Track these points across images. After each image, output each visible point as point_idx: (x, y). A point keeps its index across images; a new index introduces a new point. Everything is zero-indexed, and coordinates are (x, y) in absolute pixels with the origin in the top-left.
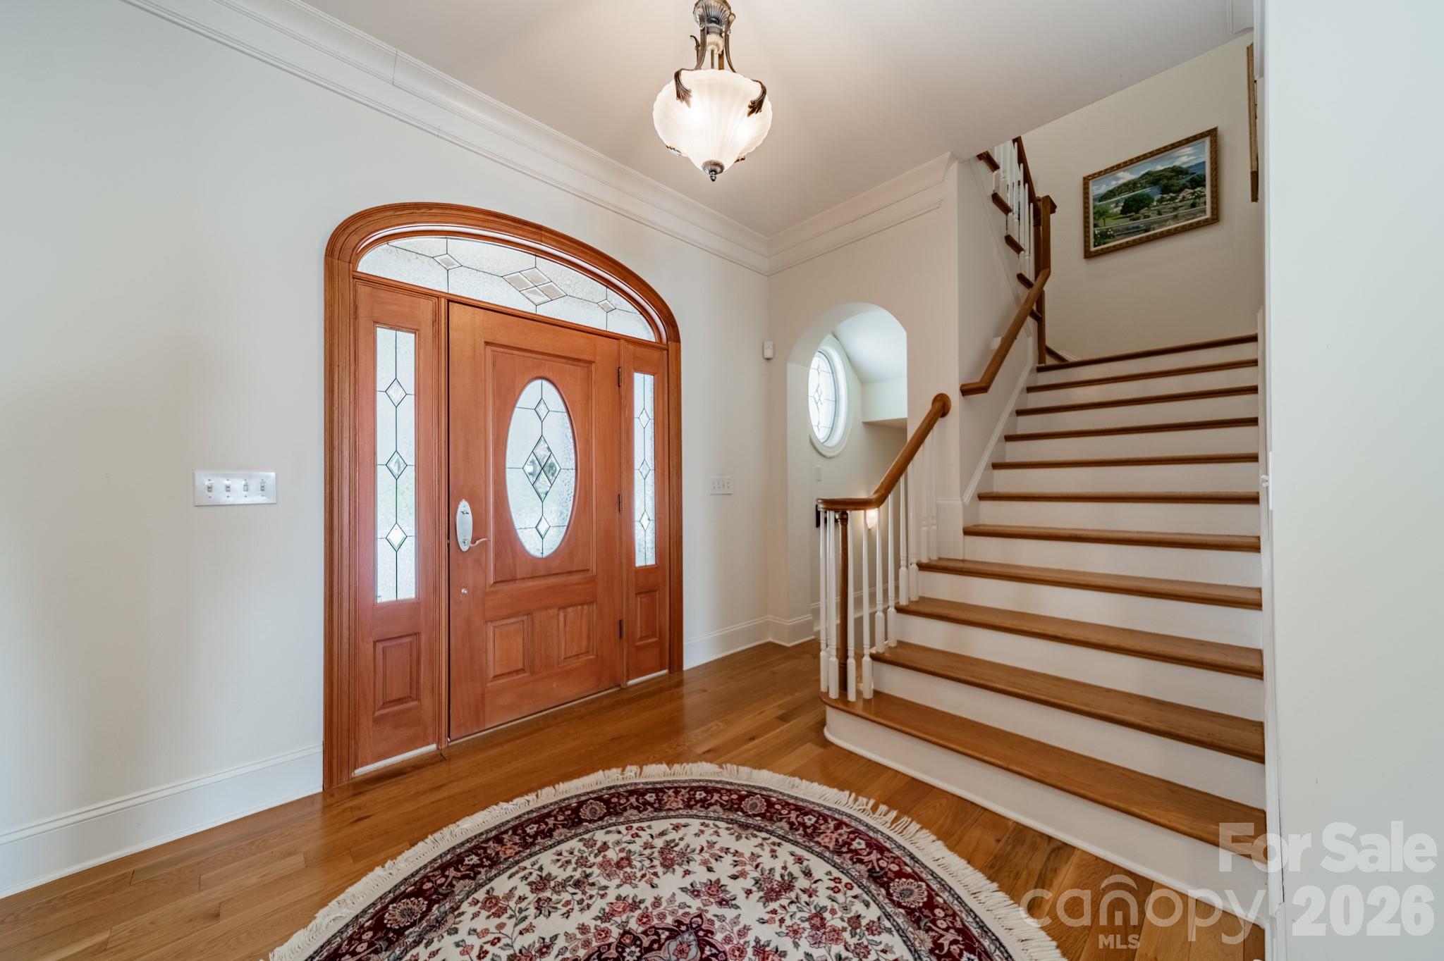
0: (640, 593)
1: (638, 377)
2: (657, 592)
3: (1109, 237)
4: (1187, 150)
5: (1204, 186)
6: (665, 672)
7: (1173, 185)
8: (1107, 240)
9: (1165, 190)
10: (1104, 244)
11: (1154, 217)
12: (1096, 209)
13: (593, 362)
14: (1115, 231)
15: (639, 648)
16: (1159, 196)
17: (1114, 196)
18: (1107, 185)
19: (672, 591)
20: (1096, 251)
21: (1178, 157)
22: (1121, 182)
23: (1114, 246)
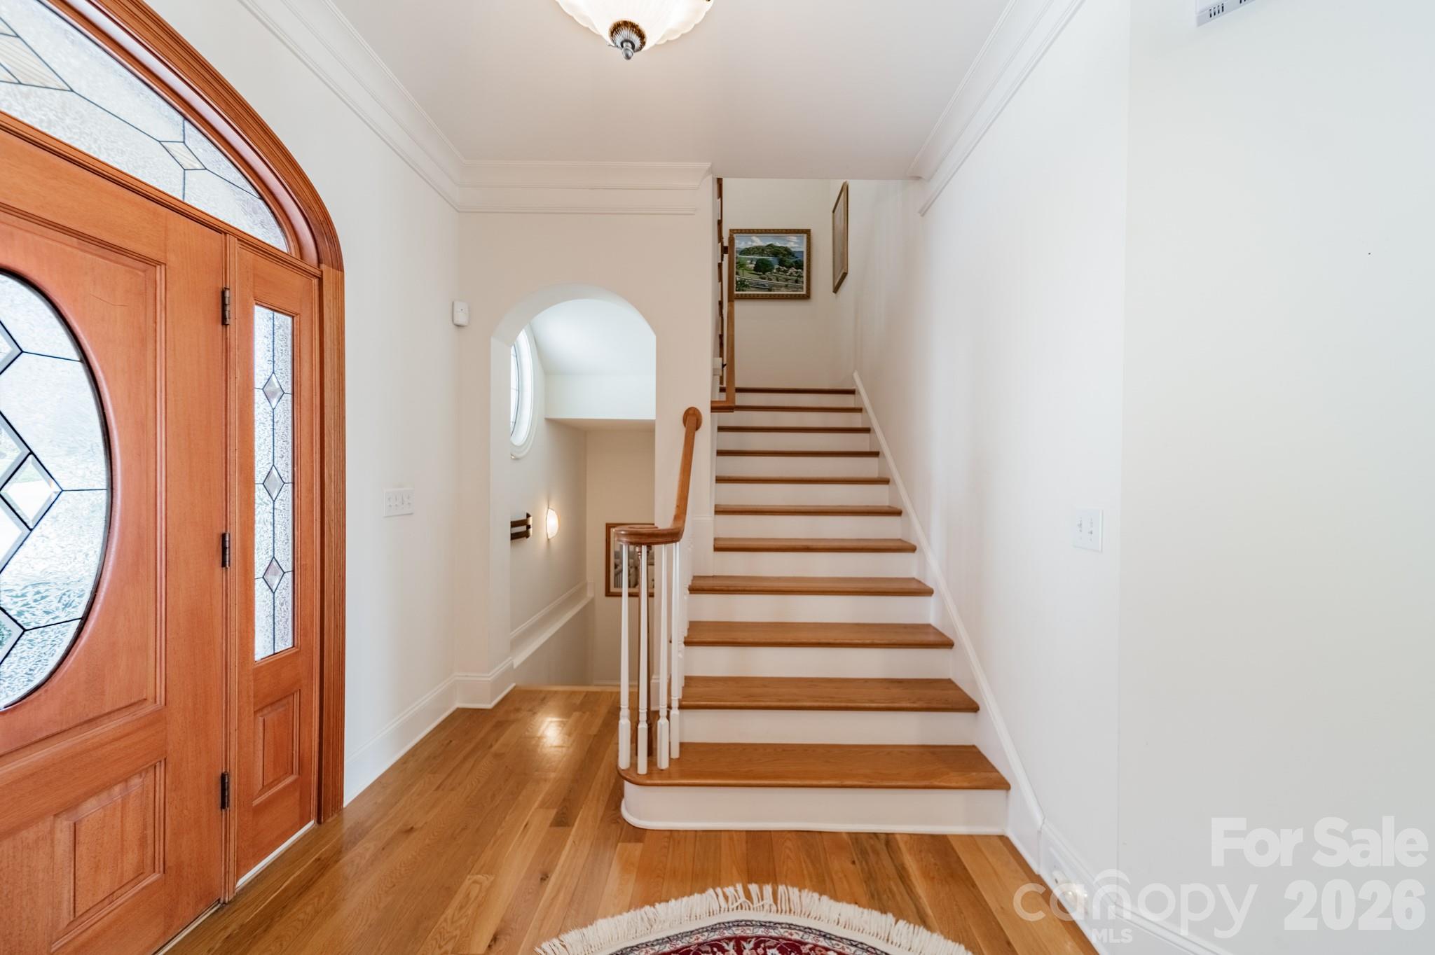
0: (261, 709)
1: (261, 316)
2: (297, 696)
3: (746, 286)
4: (793, 238)
5: (802, 269)
6: (310, 825)
7: (785, 261)
8: (744, 288)
9: (781, 263)
10: (743, 291)
11: (774, 282)
12: (738, 261)
13: (160, 263)
14: (751, 283)
15: (258, 811)
16: (777, 266)
17: (750, 254)
18: (746, 243)
19: (325, 686)
20: (737, 295)
21: (789, 241)
22: (755, 244)
23: (750, 295)
